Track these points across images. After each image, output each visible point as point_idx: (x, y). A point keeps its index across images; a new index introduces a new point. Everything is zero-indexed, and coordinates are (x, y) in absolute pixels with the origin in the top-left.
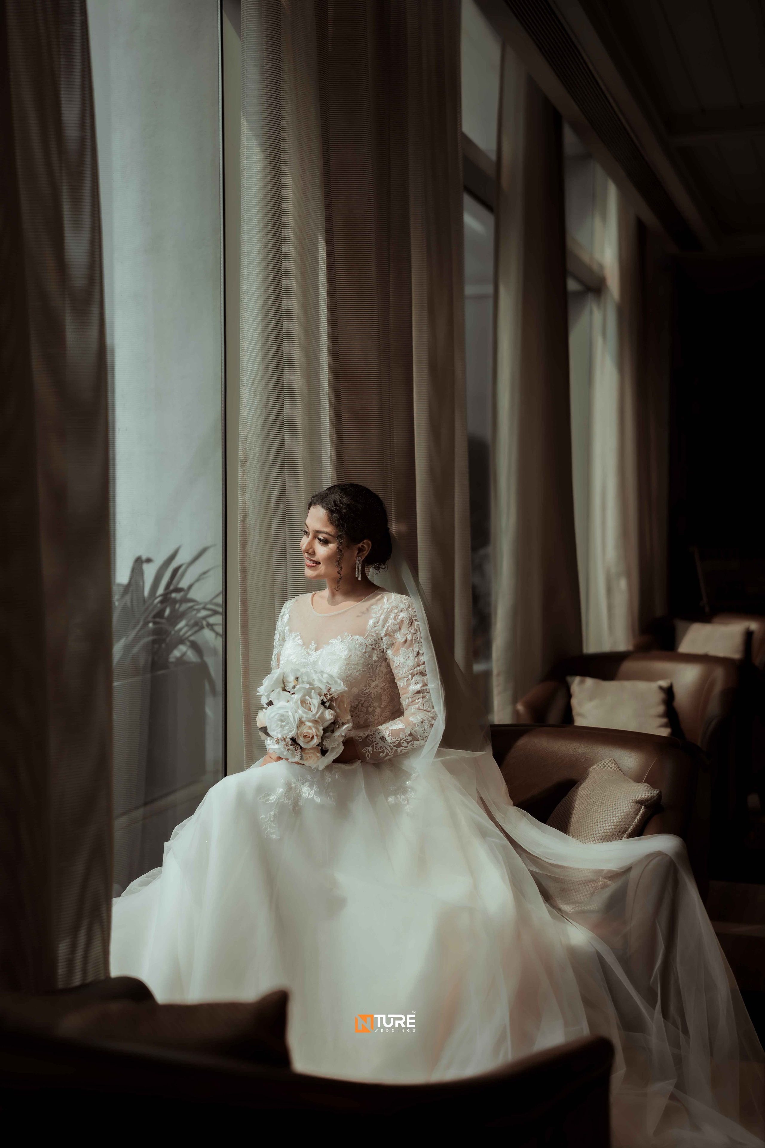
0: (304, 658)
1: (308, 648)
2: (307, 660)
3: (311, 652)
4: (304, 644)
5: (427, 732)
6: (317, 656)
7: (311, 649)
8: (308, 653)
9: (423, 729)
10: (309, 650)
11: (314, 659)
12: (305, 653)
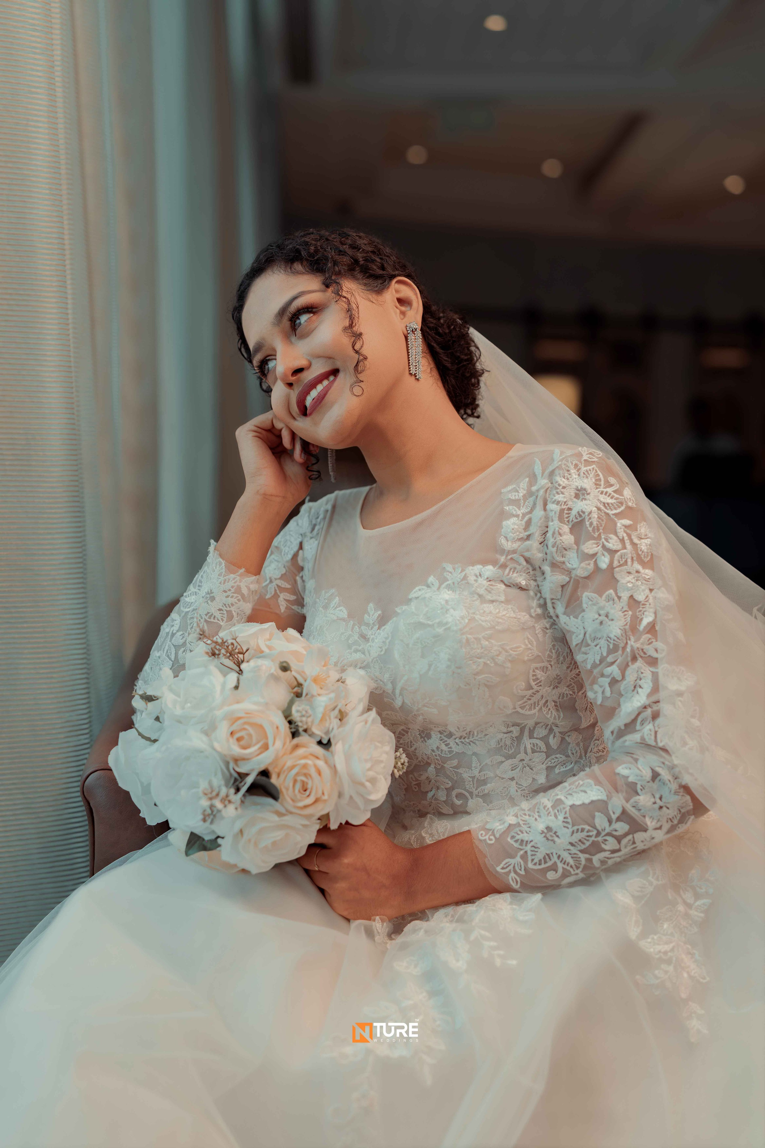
0: (356, 651)
1: (361, 622)
2: (364, 653)
3: (369, 633)
4: (350, 616)
5: (668, 806)
6: (386, 638)
7: (367, 625)
8: (364, 637)
9: (657, 796)
10: (363, 628)
11: (379, 649)
12: (356, 638)
